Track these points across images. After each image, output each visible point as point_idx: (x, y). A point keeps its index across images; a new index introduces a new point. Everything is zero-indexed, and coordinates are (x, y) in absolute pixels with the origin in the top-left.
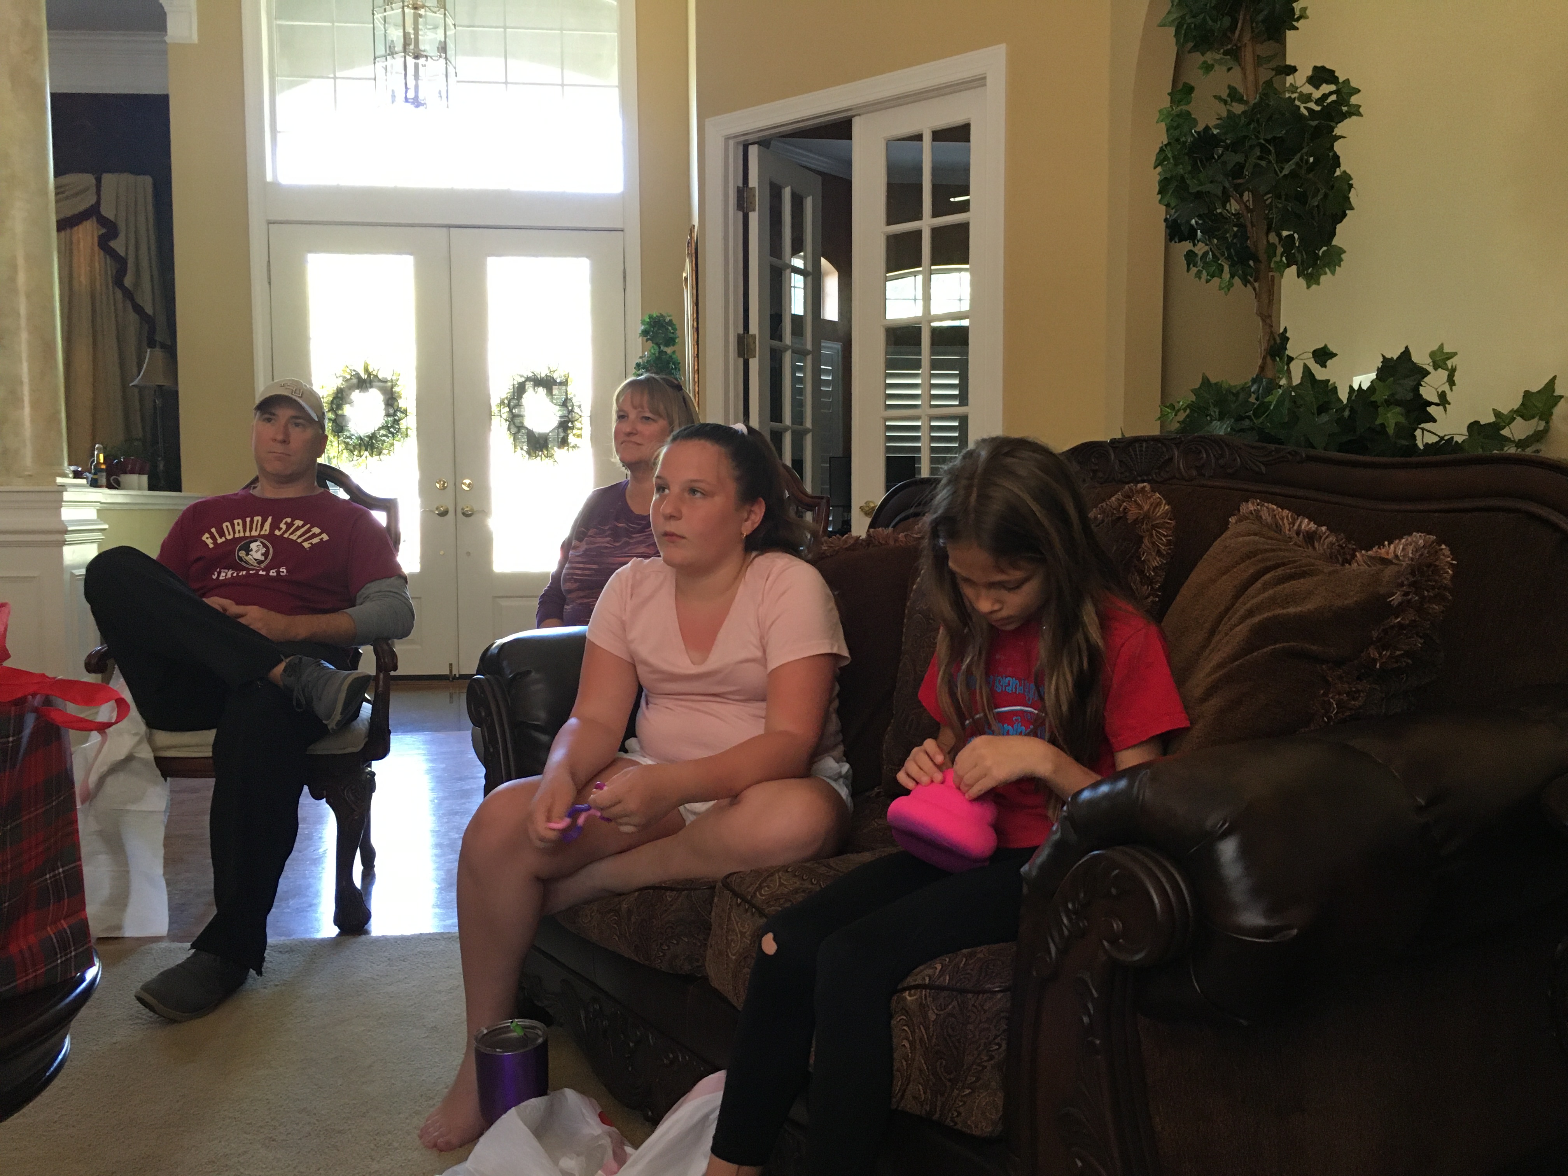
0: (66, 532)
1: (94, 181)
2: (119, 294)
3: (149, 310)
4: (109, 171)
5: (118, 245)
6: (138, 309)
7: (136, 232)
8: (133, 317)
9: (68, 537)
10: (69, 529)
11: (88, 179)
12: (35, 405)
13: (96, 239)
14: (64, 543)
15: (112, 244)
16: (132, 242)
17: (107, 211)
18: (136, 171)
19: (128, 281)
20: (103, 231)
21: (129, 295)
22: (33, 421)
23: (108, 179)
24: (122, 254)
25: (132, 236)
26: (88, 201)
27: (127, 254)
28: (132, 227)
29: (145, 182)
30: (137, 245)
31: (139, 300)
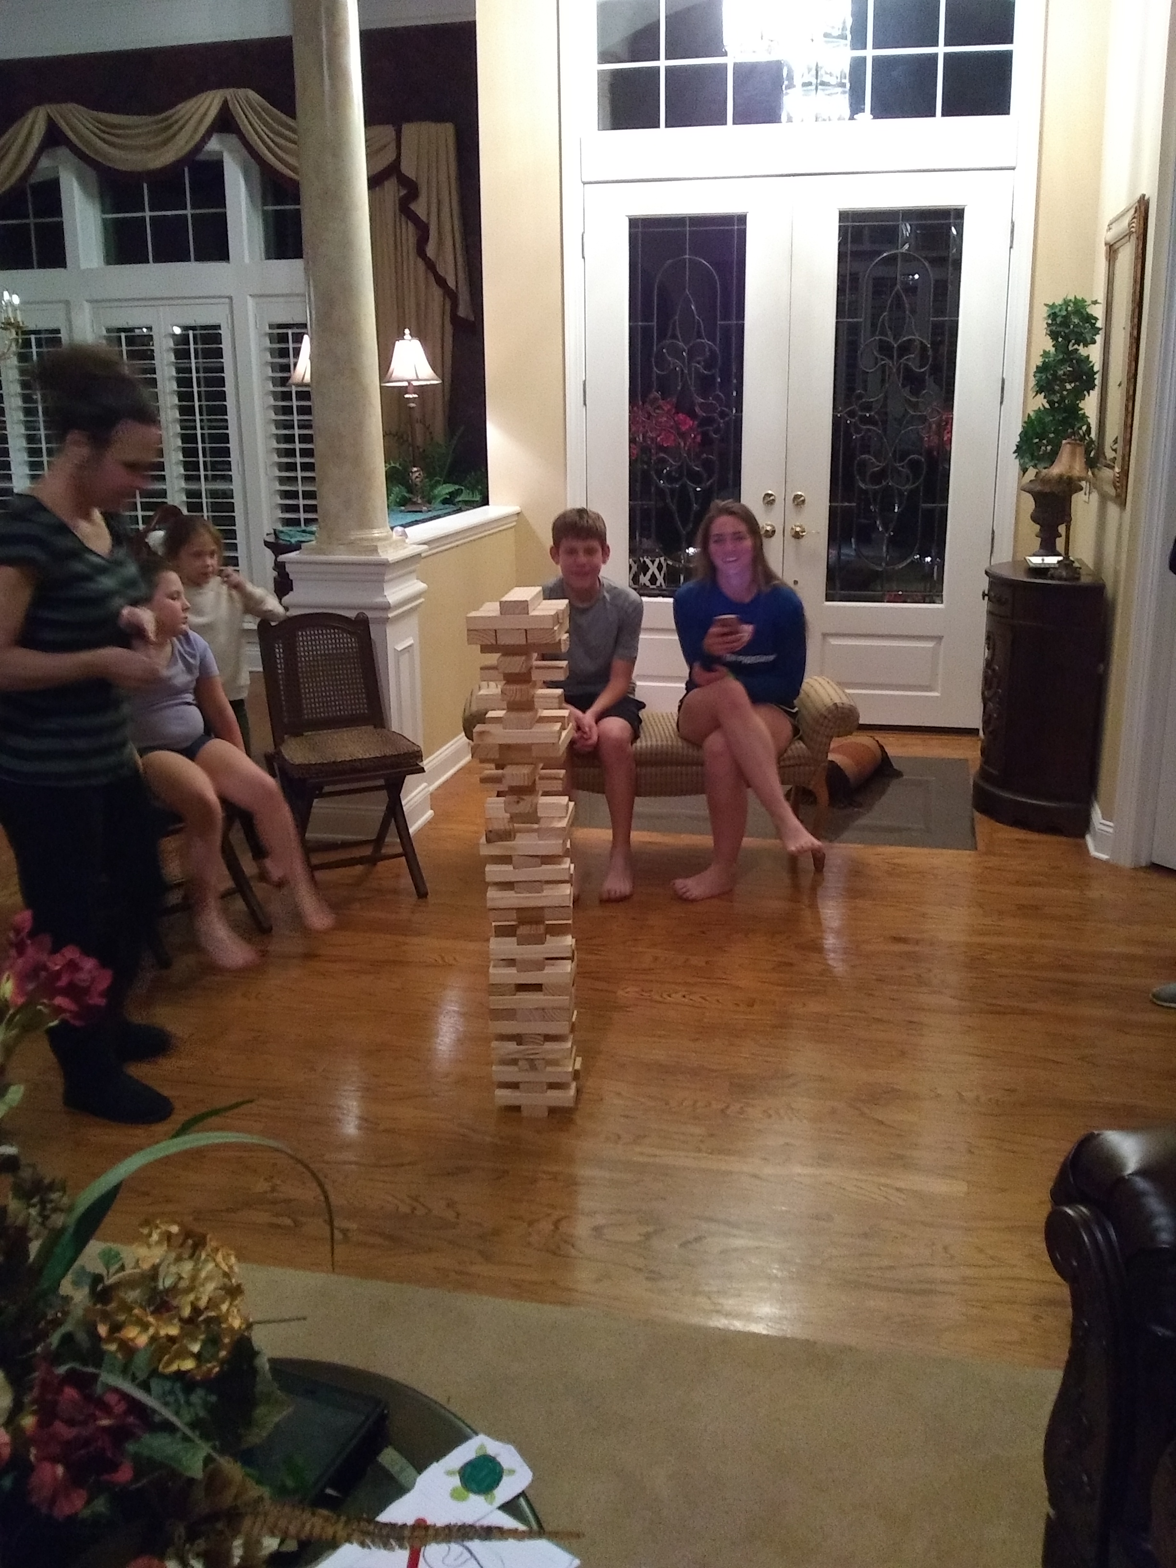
1: (394, 133)
2: (421, 264)
3: (451, 283)
4: (409, 120)
5: (419, 208)
6: (441, 282)
7: (438, 191)
8: (437, 292)
11: (391, 131)
13: (397, 202)
15: (413, 206)
16: (434, 205)
17: (408, 169)
18: (438, 118)
19: (431, 250)
20: (403, 192)
21: (431, 266)
23: (410, 130)
24: (424, 218)
25: (434, 201)
26: (389, 157)
27: (428, 214)
28: (434, 184)
29: (446, 131)
30: (439, 211)
31: (441, 273)
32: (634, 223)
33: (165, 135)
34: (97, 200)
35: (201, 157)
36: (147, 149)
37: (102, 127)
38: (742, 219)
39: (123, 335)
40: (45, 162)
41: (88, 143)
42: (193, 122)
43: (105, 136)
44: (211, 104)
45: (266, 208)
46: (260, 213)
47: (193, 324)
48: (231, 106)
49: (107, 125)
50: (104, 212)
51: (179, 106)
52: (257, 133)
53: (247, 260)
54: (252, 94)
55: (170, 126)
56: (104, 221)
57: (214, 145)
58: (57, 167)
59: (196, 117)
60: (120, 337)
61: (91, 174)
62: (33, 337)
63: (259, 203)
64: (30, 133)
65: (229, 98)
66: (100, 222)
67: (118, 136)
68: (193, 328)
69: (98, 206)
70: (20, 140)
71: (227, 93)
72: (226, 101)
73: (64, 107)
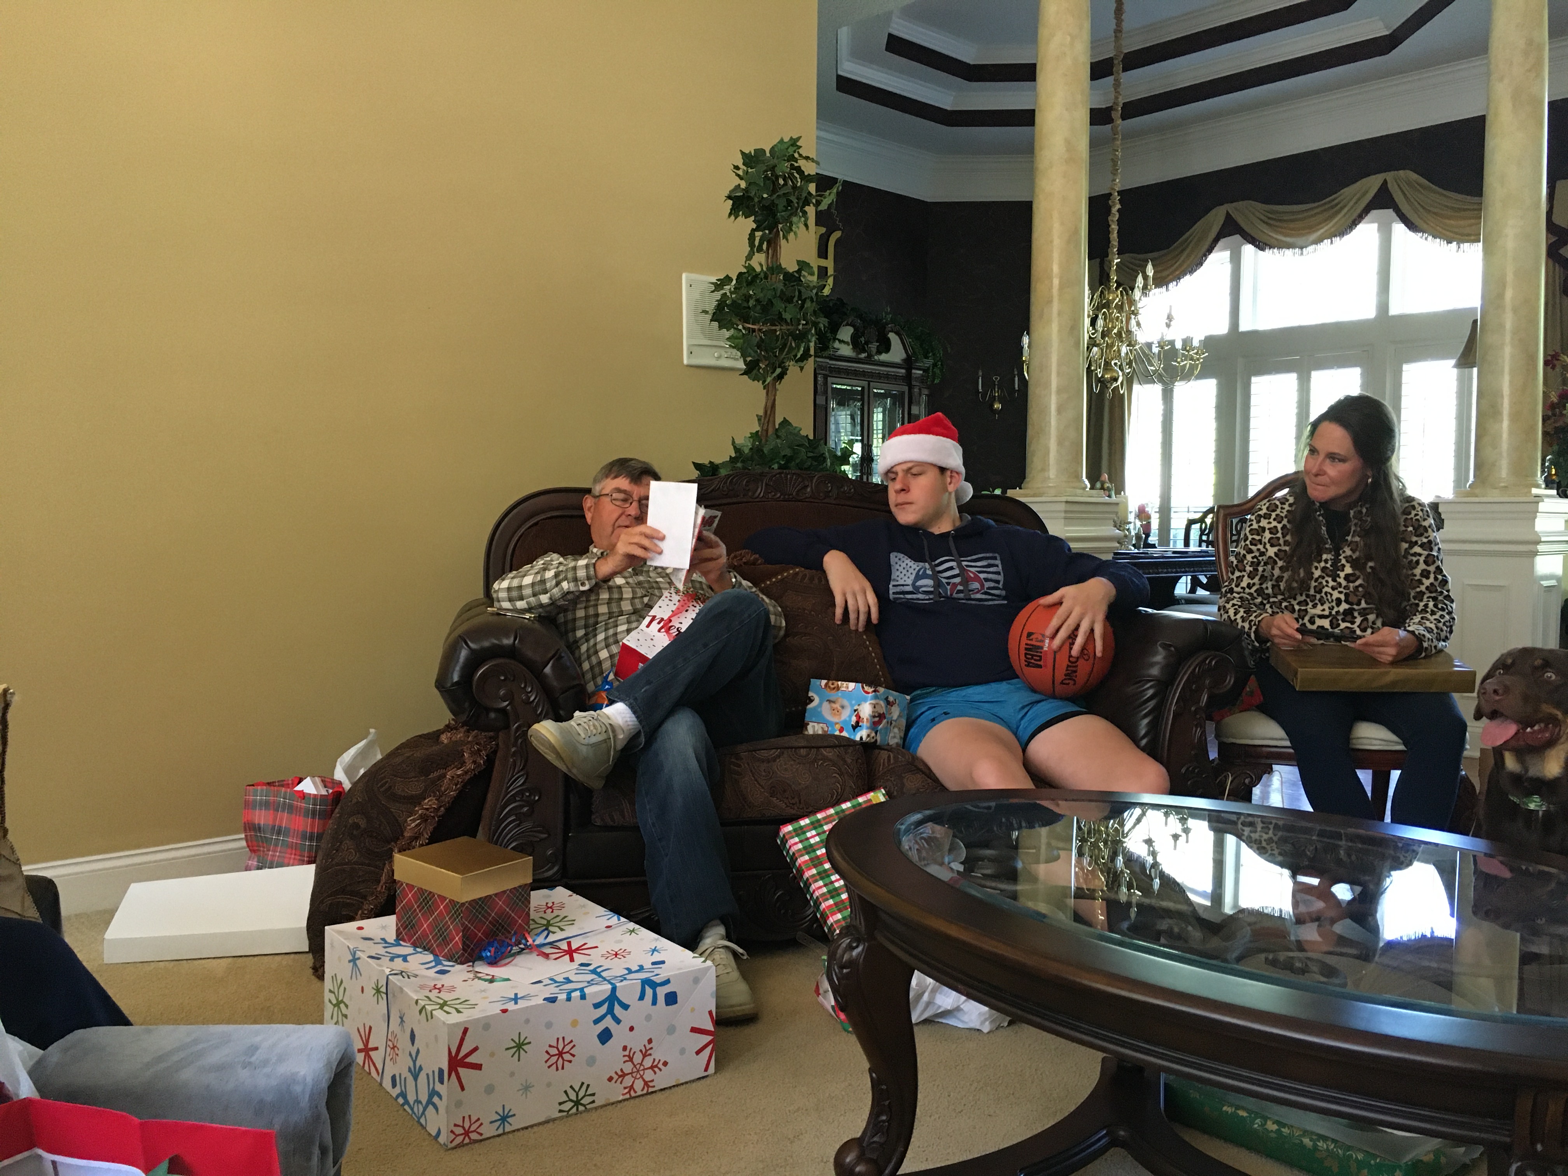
0: (1539, 542)
9: (1541, 547)
10: (1543, 539)
12: (1515, 417)
14: (1535, 553)
15: (1561, 251)
17: (1559, 219)
20: (1553, 239)
22: (1511, 433)
33: (1324, 217)
36: (1307, 228)
41: (1258, 231)
42: (1351, 203)
43: (1270, 222)
44: (1370, 186)
48: (1389, 185)
49: (1276, 214)
51: (1342, 192)
52: (1412, 206)
54: (1410, 174)
55: (1330, 209)
59: (1357, 198)
64: (1210, 225)
65: (1388, 179)
71: (1389, 176)
72: (1385, 182)
73: (1241, 204)
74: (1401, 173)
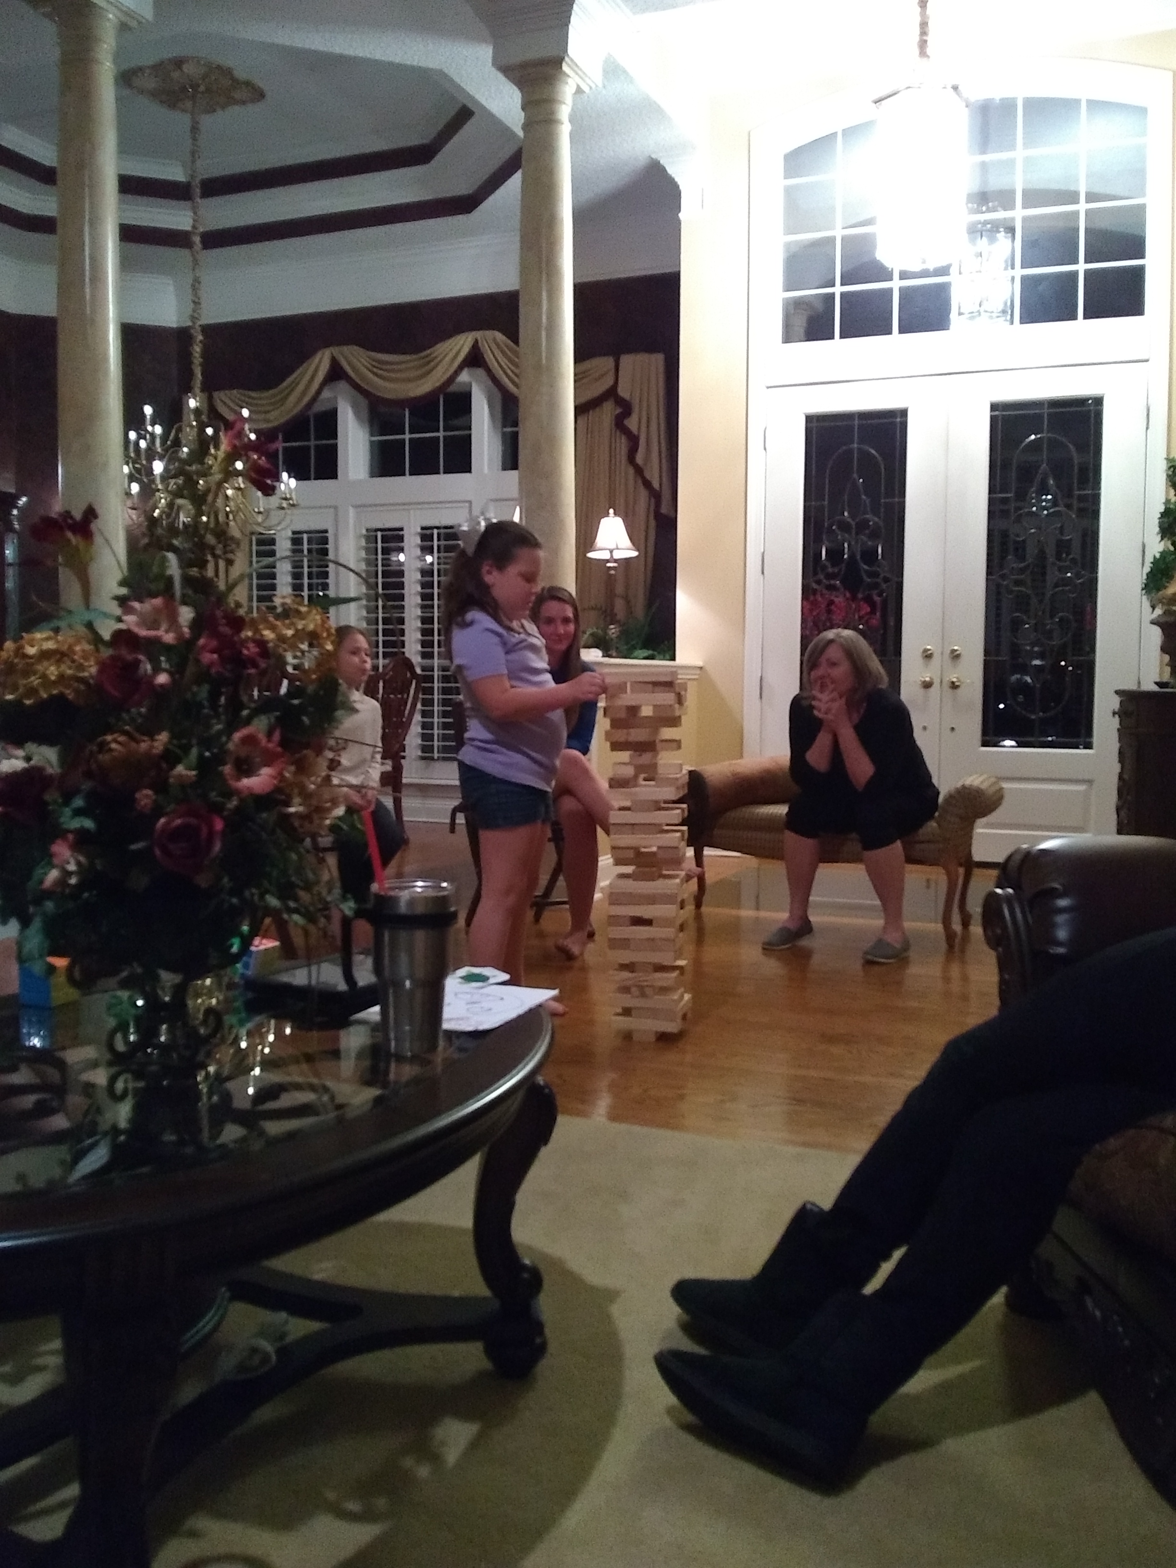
1: (612, 363)
2: (631, 471)
3: (656, 485)
4: (627, 352)
5: (632, 423)
6: (647, 484)
7: (648, 406)
8: (643, 494)
11: (609, 362)
13: (613, 419)
15: (626, 422)
16: (644, 420)
17: (623, 392)
18: (650, 349)
19: (639, 458)
20: (619, 411)
21: (639, 471)
23: (627, 361)
25: (644, 413)
26: (609, 382)
27: (640, 430)
28: (645, 404)
29: (658, 359)
30: (648, 422)
31: (648, 476)
32: (810, 419)
33: (424, 370)
34: (367, 425)
35: (452, 388)
36: (409, 380)
37: (374, 363)
38: (904, 413)
39: (379, 534)
40: (326, 394)
41: (363, 378)
42: (447, 359)
43: (375, 370)
44: (463, 345)
45: (505, 430)
46: (500, 435)
47: (438, 524)
48: (480, 344)
49: (379, 362)
50: (372, 435)
51: (438, 346)
52: (501, 366)
53: (486, 470)
54: (499, 336)
55: (429, 362)
56: (372, 443)
57: (464, 377)
58: (336, 398)
59: (451, 355)
60: (376, 537)
61: (364, 402)
62: (305, 536)
63: (500, 425)
64: (316, 370)
65: (479, 339)
66: (368, 444)
67: (386, 370)
68: (437, 528)
69: (367, 430)
70: (307, 377)
71: (478, 334)
72: (476, 341)
73: (346, 349)
74: (490, 334)
